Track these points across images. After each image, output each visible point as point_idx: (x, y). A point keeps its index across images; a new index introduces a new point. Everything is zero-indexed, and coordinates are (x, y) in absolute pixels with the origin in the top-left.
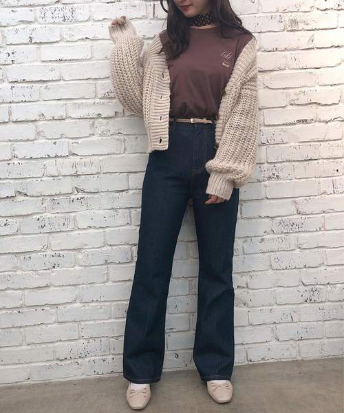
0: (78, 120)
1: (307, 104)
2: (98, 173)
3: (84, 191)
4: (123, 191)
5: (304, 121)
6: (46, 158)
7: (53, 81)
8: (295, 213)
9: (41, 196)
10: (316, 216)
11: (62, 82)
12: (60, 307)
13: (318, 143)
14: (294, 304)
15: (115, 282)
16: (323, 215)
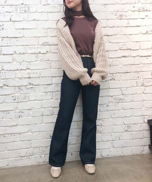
0: (30, 54)
1: (126, 50)
2: (39, 77)
3: (33, 85)
4: (49, 85)
5: (125, 57)
6: (16, 70)
7: (20, 37)
8: (121, 94)
9: (14, 86)
10: (130, 96)
11: (24, 38)
12: (22, 134)
13: (130, 66)
14: (121, 132)
15: (46, 123)
16: (133, 95)
